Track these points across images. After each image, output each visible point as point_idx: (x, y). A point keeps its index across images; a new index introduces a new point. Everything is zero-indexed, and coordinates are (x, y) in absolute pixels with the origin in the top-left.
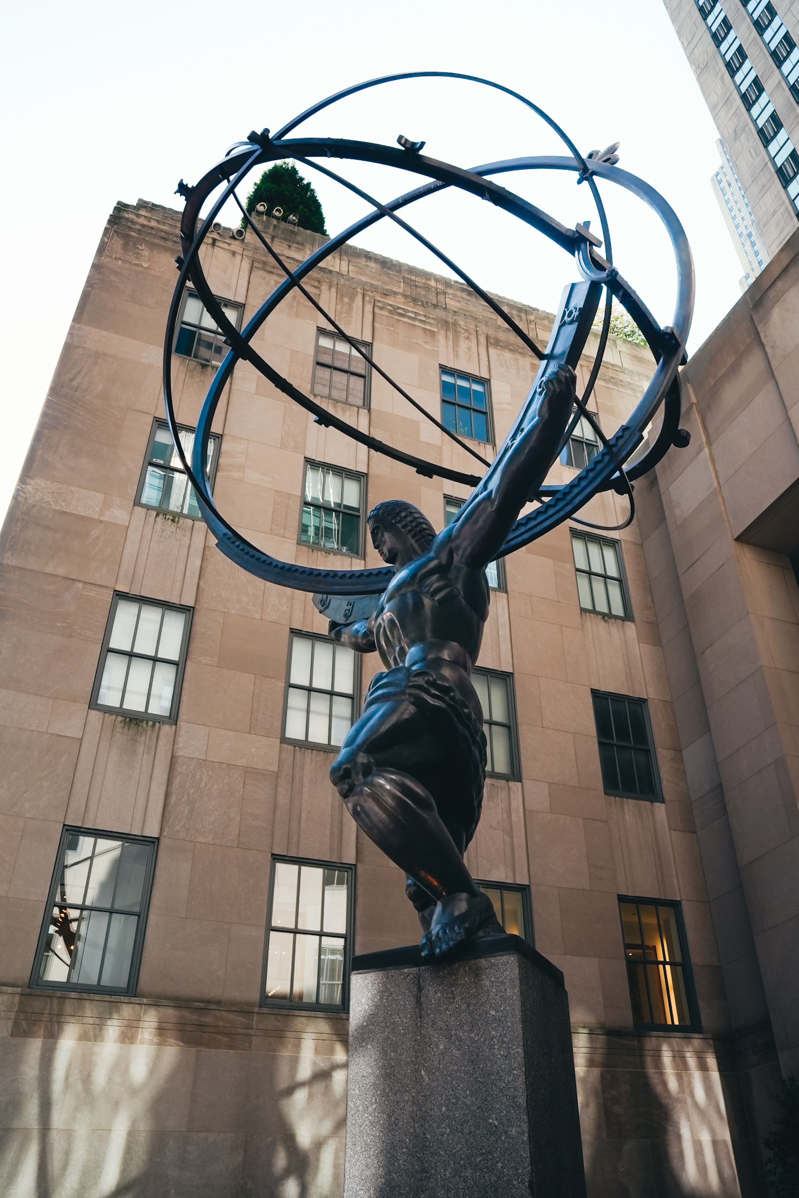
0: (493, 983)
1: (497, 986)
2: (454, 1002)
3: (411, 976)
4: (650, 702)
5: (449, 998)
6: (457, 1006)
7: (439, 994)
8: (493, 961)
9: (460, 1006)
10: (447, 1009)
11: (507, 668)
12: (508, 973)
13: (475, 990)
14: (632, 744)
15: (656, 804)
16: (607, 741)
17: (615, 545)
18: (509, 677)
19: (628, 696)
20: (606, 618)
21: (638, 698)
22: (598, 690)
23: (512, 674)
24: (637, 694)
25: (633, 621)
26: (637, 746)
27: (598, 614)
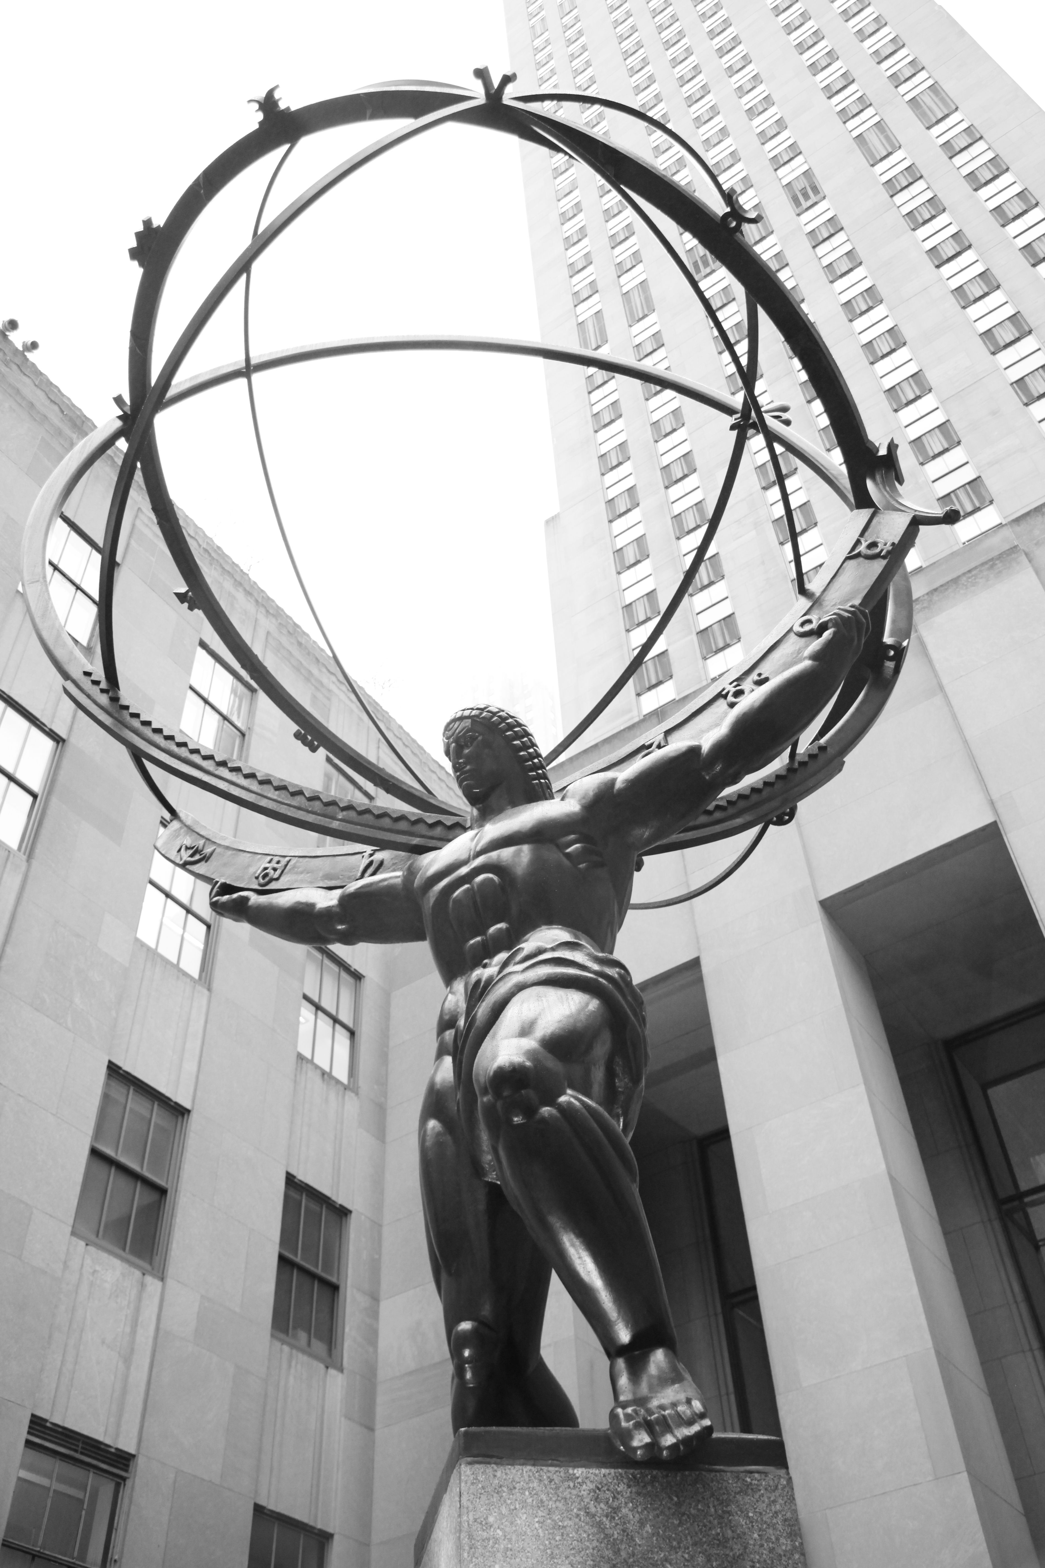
0: (752, 1522)
1: (760, 1530)
2: (679, 1547)
3: (589, 1483)
4: (353, 1215)
5: (670, 1538)
6: (686, 1556)
7: (648, 1528)
8: (749, 1480)
9: (692, 1557)
10: (666, 1560)
11: (183, 1099)
12: (778, 1507)
13: (719, 1530)
14: (319, 1271)
15: (332, 1372)
16: (289, 1255)
17: (356, 980)
18: (183, 1115)
19: (329, 1198)
20: (326, 1076)
21: (340, 1205)
22: (294, 1177)
23: (189, 1111)
24: (341, 1199)
25: (357, 1094)
26: (324, 1275)
27: (317, 1067)
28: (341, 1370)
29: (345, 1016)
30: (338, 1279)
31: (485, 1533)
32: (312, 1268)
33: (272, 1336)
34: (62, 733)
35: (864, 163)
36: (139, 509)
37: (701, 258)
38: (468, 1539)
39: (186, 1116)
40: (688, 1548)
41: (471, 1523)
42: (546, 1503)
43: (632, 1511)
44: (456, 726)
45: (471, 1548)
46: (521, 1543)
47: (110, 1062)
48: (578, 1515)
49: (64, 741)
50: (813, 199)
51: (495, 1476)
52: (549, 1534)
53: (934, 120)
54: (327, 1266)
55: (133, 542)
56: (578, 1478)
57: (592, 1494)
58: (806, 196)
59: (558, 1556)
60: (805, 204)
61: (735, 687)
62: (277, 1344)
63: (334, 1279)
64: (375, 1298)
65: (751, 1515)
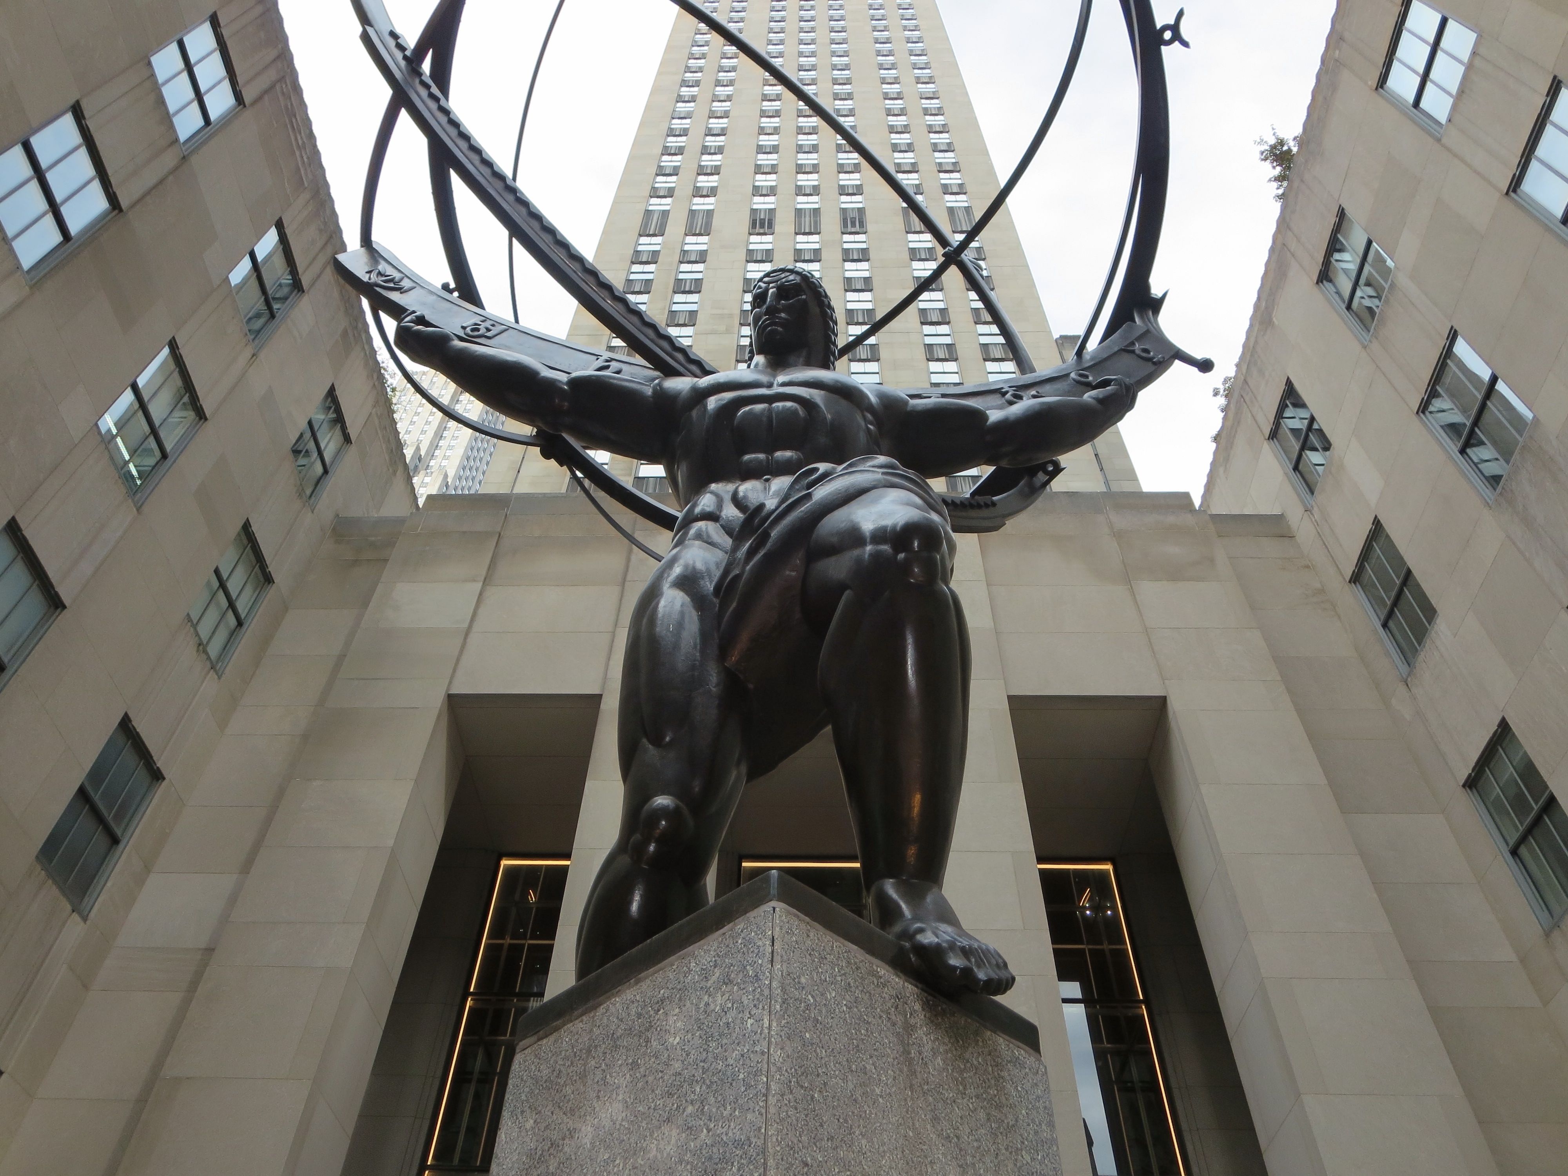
0: (1020, 1097)
1: (1027, 1108)
2: (965, 1094)
3: (890, 988)
4: (165, 783)
5: (956, 1079)
7: (939, 1061)
8: (1016, 1053)
12: (1039, 1091)
13: (995, 1092)
14: (110, 819)
15: (75, 916)
16: (90, 789)
17: (265, 581)
18: (57, 608)
19: (151, 757)
20: (201, 648)
21: (158, 768)
22: (130, 721)
23: (64, 607)
24: (160, 763)
25: (219, 678)
26: (113, 824)
27: (197, 634)
28: (85, 919)
29: (242, 606)
30: (122, 835)
31: (797, 993)
32: (105, 812)
33: (37, 857)
34: (124, 202)
35: (902, 226)
36: (283, 77)
37: (760, 220)
38: (782, 991)
39: (59, 610)
40: (972, 1098)
41: (784, 974)
42: (853, 989)
43: (926, 1036)
44: (783, 275)
45: (784, 1003)
46: (830, 1021)
47: (13, 519)
48: (881, 1017)
49: (121, 210)
50: (857, 229)
51: (808, 936)
52: (856, 1023)
53: (960, 230)
54: (119, 817)
55: (266, 97)
56: (881, 977)
57: (893, 1000)
58: (853, 224)
59: (863, 1052)
60: (850, 229)
61: (1014, 390)
62: (38, 868)
63: (118, 832)
64: (147, 869)
65: (1019, 1089)
